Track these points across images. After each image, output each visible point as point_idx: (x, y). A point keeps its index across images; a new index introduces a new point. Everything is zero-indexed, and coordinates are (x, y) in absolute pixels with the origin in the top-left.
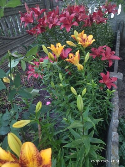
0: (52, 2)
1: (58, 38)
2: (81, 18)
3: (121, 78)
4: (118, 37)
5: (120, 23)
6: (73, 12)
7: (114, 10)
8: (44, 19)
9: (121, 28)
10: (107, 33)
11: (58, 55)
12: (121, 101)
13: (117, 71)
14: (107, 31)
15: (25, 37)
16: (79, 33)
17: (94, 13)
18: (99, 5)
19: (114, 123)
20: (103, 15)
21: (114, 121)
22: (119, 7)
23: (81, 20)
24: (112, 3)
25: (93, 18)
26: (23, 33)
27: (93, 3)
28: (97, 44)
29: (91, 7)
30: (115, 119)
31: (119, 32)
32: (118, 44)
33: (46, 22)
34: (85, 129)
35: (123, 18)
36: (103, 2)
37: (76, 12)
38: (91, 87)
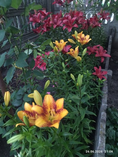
0: (54, 7)
1: (60, 37)
2: (80, 22)
3: (110, 74)
4: (110, 40)
5: (112, 29)
6: (74, 16)
7: (108, 17)
8: (50, 20)
9: (113, 33)
10: (101, 36)
11: (61, 49)
12: (110, 95)
13: (107, 69)
14: (100, 34)
15: (28, 35)
16: (78, 33)
17: (91, 18)
18: (95, 12)
19: (103, 106)
20: (98, 20)
21: (103, 104)
22: (112, 15)
23: (81, 23)
24: (106, 12)
25: (90, 23)
26: (26, 32)
27: (90, 10)
28: (92, 44)
29: (88, 13)
30: (104, 104)
31: (111, 37)
32: (110, 46)
33: (51, 22)
34: (81, 103)
35: (115, 25)
36: (98, 10)
37: (76, 16)
38: (86, 76)
